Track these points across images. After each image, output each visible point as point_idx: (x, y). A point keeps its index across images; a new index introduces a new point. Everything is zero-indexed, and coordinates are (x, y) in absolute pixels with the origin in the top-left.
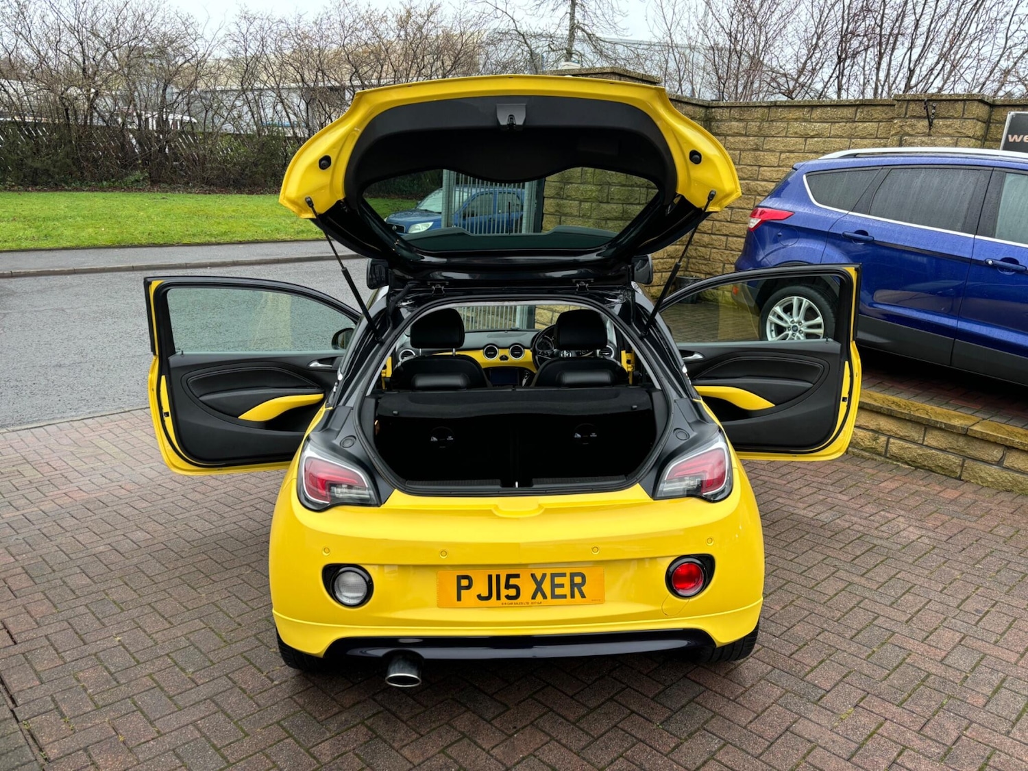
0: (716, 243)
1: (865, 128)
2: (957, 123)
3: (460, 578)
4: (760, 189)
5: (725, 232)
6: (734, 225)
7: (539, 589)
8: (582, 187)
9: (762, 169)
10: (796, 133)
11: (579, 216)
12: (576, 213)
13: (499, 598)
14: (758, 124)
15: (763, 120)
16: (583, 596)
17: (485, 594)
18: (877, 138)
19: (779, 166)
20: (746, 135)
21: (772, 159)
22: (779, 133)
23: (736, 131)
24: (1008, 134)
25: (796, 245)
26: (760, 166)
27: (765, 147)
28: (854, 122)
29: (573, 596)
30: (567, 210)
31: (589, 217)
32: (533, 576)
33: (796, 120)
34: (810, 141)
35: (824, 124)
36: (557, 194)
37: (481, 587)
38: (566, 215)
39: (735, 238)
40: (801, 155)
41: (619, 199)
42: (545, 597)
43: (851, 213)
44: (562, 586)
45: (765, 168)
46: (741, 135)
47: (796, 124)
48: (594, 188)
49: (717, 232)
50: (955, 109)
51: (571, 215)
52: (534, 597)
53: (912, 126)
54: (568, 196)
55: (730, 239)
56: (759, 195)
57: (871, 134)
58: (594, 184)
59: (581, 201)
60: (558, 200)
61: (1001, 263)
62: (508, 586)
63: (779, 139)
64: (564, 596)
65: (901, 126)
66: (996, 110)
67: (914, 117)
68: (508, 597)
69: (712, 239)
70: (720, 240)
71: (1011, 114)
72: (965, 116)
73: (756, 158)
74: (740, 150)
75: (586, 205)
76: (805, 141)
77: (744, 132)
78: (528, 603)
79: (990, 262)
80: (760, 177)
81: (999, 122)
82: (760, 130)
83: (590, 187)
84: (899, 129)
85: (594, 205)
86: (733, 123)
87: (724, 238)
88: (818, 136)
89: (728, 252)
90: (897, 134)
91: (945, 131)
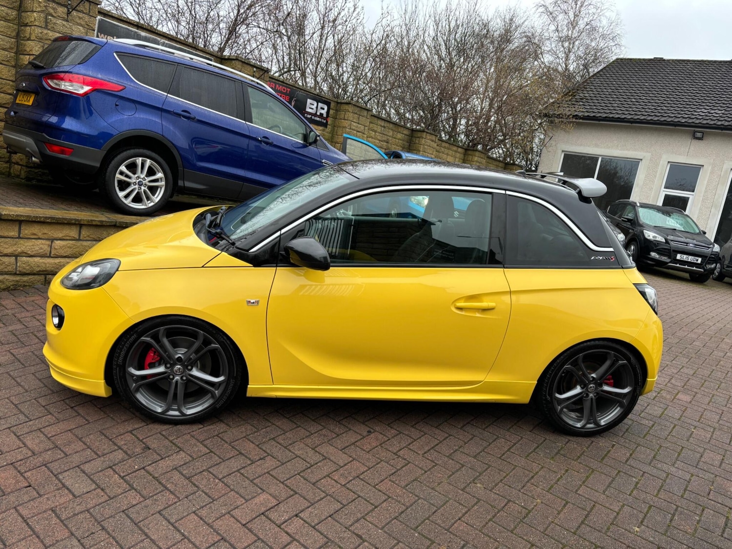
2: (86, 18)
43: (169, 95)
50: (84, 6)
53: (54, 9)
61: (264, 139)
65: (46, 6)
67: (54, 2)
71: (99, 17)
79: (259, 139)
84: (44, 8)
90: (42, 11)
91: (78, 21)
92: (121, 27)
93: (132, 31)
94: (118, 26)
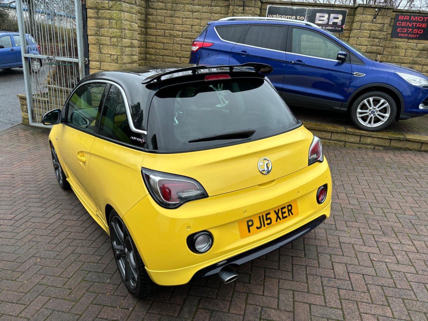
0: (158, 59)
1: (216, 9)
2: (253, 9)
3: (248, 222)
4: (175, 34)
5: (162, 54)
6: (165, 51)
7: (278, 217)
8: (111, 30)
9: (175, 25)
10: (188, 10)
11: (111, 45)
12: (109, 44)
13: (264, 226)
14: (171, 4)
15: (173, 3)
16: (292, 214)
17: (259, 226)
18: (221, 14)
19: (182, 24)
20: (166, 10)
21: (179, 21)
22: (181, 9)
23: (161, 7)
24: (268, 14)
25: (217, 58)
26: (174, 24)
27: (176, 15)
28: (212, 6)
29: (289, 216)
30: (103, 42)
31: (117, 46)
32: (275, 211)
33: (187, 4)
34: (194, 14)
35: (200, 7)
36: (96, 33)
37: (257, 224)
38: (103, 44)
39: (167, 57)
40: (191, 20)
41: (129, 37)
42: (280, 219)
43: (238, 44)
44: (285, 212)
45: (177, 25)
46: (164, 9)
47: (188, 6)
48: (117, 31)
49: (158, 54)
50: (252, 3)
51: (106, 45)
52: (277, 221)
53: (237, 9)
54: (103, 35)
55: (164, 57)
56: (175, 37)
57: (219, 12)
58: (117, 29)
59: (111, 37)
60: (97, 37)
61: (297, 62)
62: (267, 219)
63: (181, 12)
64: (286, 217)
65: (233, 9)
66: (263, 4)
67: (237, 5)
68: (268, 224)
69: (156, 57)
70: (160, 58)
71: (269, 6)
72: (256, 6)
73: (172, 21)
74: (164, 16)
75: (115, 40)
76: (193, 13)
77: (165, 8)
78: (275, 224)
79: (293, 62)
80: (175, 29)
81: (264, 9)
82: (173, 7)
83: (115, 30)
84: (232, 10)
85: (119, 39)
86: (159, 3)
87: (162, 57)
88: (198, 11)
89: (164, 63)
90: (231, 12)
91: (249, 12)
92: (282, 8)
93: (288, 8)
94: (280, 7)
